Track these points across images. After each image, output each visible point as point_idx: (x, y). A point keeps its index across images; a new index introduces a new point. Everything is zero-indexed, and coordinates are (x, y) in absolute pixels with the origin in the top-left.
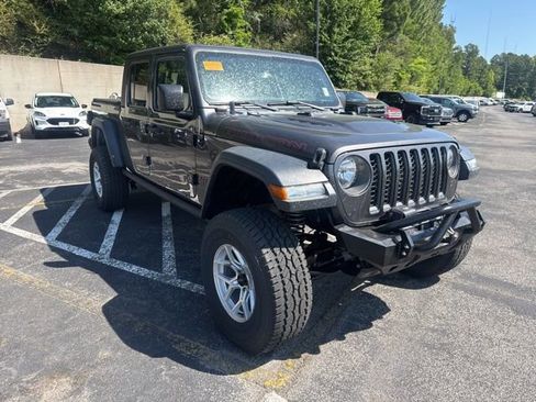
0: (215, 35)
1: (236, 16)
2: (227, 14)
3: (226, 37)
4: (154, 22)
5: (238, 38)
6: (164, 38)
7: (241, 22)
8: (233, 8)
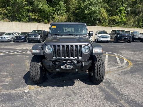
0: (114, 16)
1: (122, 10)
2: (119, 10)
3: (118, 16)
4: (97, 14)
5: (122, 16)
6: (99, 18)
7: (123, 11)
8: (121, 8)
